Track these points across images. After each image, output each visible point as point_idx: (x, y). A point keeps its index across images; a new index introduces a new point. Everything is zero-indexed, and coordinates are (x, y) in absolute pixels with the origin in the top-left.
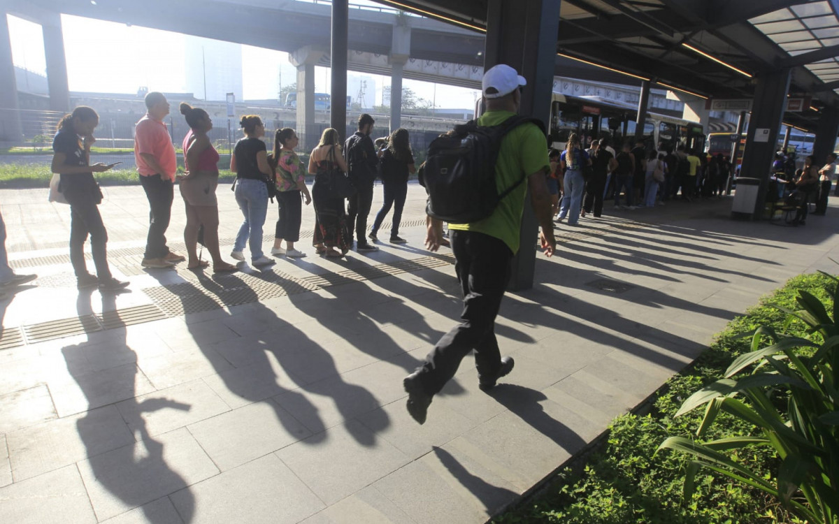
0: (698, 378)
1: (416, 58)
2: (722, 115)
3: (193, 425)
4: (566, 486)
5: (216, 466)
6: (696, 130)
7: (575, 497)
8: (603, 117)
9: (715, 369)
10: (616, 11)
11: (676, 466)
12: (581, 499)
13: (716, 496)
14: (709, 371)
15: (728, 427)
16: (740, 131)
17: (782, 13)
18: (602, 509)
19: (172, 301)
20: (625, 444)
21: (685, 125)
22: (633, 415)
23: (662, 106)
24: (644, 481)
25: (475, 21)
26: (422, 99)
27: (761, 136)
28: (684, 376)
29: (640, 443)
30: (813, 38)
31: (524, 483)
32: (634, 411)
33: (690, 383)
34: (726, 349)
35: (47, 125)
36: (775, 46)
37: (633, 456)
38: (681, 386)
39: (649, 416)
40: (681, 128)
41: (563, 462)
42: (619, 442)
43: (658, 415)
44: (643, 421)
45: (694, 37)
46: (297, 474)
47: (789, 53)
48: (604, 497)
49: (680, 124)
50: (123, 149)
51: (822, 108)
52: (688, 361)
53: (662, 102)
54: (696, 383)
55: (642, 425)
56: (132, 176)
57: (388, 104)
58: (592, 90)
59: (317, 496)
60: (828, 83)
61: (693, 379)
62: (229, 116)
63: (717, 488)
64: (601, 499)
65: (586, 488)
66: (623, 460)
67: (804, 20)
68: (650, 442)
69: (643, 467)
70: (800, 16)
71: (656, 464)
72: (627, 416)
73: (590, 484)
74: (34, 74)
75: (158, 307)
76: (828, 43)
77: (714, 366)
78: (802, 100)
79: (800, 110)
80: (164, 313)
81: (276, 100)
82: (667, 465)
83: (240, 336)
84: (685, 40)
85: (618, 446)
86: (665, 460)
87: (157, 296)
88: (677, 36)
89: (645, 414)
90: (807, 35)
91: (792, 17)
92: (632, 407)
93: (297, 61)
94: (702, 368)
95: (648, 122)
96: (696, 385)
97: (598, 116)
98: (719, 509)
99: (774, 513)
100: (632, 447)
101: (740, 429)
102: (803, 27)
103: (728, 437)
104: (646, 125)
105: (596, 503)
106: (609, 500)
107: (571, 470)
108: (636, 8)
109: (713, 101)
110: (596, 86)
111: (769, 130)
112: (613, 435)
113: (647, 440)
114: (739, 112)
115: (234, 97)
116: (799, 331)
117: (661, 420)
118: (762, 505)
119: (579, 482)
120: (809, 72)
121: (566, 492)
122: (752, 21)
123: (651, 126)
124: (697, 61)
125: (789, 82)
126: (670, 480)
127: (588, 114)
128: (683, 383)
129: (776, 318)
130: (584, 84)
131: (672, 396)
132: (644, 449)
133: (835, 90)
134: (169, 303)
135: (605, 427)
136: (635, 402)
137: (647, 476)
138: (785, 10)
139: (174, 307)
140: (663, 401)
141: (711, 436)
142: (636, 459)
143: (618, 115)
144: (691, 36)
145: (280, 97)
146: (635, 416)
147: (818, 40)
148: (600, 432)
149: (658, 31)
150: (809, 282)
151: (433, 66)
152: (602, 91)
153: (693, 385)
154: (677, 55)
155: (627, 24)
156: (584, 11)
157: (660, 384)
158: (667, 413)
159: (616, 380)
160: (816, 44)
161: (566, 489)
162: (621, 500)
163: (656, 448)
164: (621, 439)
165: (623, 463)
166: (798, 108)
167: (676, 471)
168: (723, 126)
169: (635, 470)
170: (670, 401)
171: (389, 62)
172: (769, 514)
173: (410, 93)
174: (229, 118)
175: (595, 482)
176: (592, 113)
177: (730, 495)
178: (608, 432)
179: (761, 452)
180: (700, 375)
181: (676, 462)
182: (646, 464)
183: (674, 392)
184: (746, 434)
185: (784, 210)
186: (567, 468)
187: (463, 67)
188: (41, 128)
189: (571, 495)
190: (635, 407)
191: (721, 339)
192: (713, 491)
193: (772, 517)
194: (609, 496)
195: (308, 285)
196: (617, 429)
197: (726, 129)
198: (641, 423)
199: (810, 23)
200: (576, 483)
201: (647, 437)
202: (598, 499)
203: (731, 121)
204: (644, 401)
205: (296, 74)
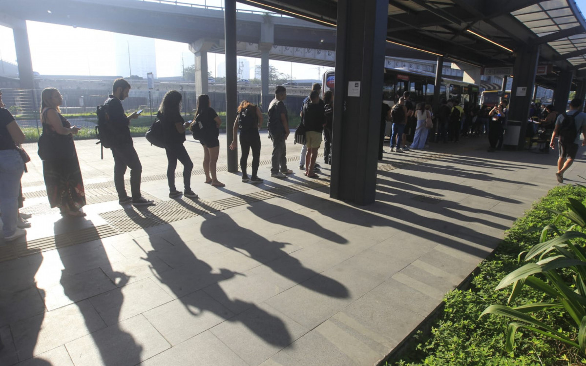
0: (500, 262)
1: (278, 45)
2: (489, 79)
3: (147, 312)
4: (420, 345)
5: (168, 342)
6: (474, 89)
7: (427, 352)
8: (411, 82)
9: (509, 255)
10: (422, 9)
11: (495, 326)
12: (431, 353)
13: (526, 346)
14: (505, 256)
15: (525, 296)
16: (504, 89)
17: (534, 7)
18: (448, 360)
19: (121, 222)
20: (457, 311)
21: (467, 86)
22: (459, 291)
23: (448, 73)
24: (473, 337)
25: (324, 17)
26: (282, 73)
27: (521, 92)
28: (490, 261)
29: (467, 310)
30: (554, 24)
31: (391, 344)
32: (459, 287)
33: (495, 266)
34: (515, 241)
35: (18, 99)
36: (528, 30)
37: (464, 320)
38: (489, 268)
39: (470, 290)
40: (463, 88)
41: (416, 326)
42: (452, 311)
43: (476, 290)
44: (467, 295)
45: (474, 25)
46: (227, 345)
47: (538, 35)
48: (448, 351)
49: (463, 85)
50: (74, 115)
51: (559, 72)
52: (490, 250)
53: (448, 70)
54: (498, 266)
55: (467, 297)
56: (83, 133)
57: (259, 77)
58: (400, 64)
59: (244, 361)
60: (563, 55)
61: (496, 263)
62: (150, 89)
63: (526, 340)
64: (446, 353)
65: (434, 345)
66: (456, 323)
67: (548, 12)
68: (474, 309)
69: (472, 328)
70: (545, 9)
71: (480, 325)
72: (455, 291)
73: (436, 342)
74: (7, 63)
75: (112, 227)
76: (563, 27)
77: (509, 253)
78: (546, 67)
79: (545, 74)
80: (116, 230)
81: (180, 77)
82: (489, 326)
83: (174, 245)
84: (468, 27)
85: (452, 313)
86: (487, 322)
87: (110, 219)
88: (464, 25)
89: (467, 290)
90: (550, 22)
91: (540, 9)
92: (458, 285)
93: (195, 49)
94: (500, 255)
95: (442, 85)
96: (499, 267)
97: (407, 82)
98: (529, 355)
99: (568, 357)
100: (462, 314)
101: (534, 297)
102: (547, 17)
103: (528, 304)
104: (441, 87)
105: (443, 355)
106: (452, 353)
107: (422, 332)
108: (435, 6)
109: (486, 69)
110: (402, 61)
111: (526, 88)
112: (447, 306)
113: (472, 308)
114: (502, 76)
115: (153, 76)
116: (562, 226)
117: (478, 293)
118: (558, 352)
119: (428, 341)
120: (550, 47)
121: (421, 348)
122: (513, 13)
123: (444, 87)
124: (475, 42)
125: (538, 55)
126: (491, 336)
127: (401, 81)
128: (489, 266)
129: (545, 217)
130: (394, 60)
131: (483, 275)
132: (470, 315)
133: (567, 59)
134: (119, 223)
135: (441, 300)
136: (459, 281)
137: (475, 334)
138: (536, 5)
139: (123, 226)
140: (478, 279)
141: (514, 303)
142: (466, 322)
143: (421, 81)
144: (472, 24)
145: (184, 75)
146: (461, 291)
147: (557, 25)
148: (438, 304)
149: (450, 21)
150: (563, 191)
151: (290, 51)
152: (407, 64)
153: (497, 267)
154: (461, 38)
155: (429, 17)
156: (399, 9)
157: (474, 268)
158: (482, 288)
159: (443, 266)
160: (556, 28)
161: (420, 346)
162: (460, 352)
163: (479, 313)
164: (453, 308)
165: (457, 325)
166: (544, 72)
167: (495, 330)
168: (490, 86)
169: (465, 330)
170: (482, 279)
171: (259, 49)
172: (564, 357)
173: (274, 69)
174: (150, 90)
175: (440, 340)
176: (403, 80)
177: (536, 345)
178: (444, 303)
179: (552, 313)
180: (500, 260)
181: (494, 323)
182: (474, 325)
183: (484, 273)
184: (538, 300)
185: (538, 142)
186: (419, 331)
187: (310, 50)
188: (14, 101)
189: (424, 351)
190: (459, 285)
191: (510, 234)
192: (524, 343)
193: (567, 359)
194: (452, 350)
195: (217, 206)
196: (450, 301)
197: (492, 88)
198: (465, 296)
199: (552, 14)
200: (427, 342)
201: (472, 306)
202: (443, 353)
203: (495, 83)
204: (465, 280)
205: (194, 58)
